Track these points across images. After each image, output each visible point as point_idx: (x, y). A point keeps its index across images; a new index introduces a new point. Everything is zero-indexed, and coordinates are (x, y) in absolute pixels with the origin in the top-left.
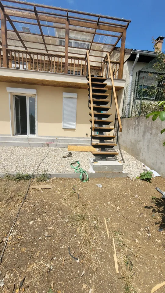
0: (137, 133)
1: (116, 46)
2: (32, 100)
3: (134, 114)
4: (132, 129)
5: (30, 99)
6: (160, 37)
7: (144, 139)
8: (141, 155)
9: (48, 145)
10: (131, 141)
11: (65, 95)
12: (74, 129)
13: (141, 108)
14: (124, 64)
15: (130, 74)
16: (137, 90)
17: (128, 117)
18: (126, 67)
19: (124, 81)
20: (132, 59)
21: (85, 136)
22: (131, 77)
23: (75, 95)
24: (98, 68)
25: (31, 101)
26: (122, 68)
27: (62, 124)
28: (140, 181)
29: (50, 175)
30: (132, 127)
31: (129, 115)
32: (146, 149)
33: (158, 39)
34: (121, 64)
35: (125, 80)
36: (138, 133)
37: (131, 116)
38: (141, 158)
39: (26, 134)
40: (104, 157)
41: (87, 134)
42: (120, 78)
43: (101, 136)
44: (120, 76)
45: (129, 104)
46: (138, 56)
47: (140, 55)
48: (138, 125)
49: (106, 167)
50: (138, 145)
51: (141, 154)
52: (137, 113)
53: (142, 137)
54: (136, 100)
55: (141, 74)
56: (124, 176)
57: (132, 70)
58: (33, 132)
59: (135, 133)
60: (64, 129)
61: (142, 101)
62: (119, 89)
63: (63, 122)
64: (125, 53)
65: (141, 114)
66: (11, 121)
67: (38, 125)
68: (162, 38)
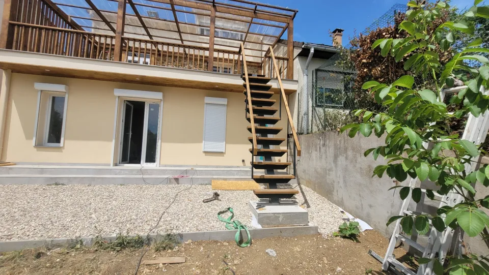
0: (324, 157)
1: (281, 38)
2: (155, 107)
3: (315, 129)
4: (316, 150)
5: (151, 106)
6: (337, 30)
7: (336, 166)
8: (335, 193)
9: (177, 180)
10: (316, 171)
11: (208, 100)
12: (222, 153)
13: (326, 120)
14: (293, 60)
15: (303, 73)
16: (316, 94)
17: (308, 133)
18: (297, 64)
19: (296, 83)
20: (304, 53)
21: (241, 164)
22: (306, 77)
23: (224, 101)
24: (256, 65)
25: (152, 109)
26: (291, 66)
27: (202, 144)
28: (340, 241)
29: (181, 236)
30: (316, 147)
31: (308, 130)
32: (341, 184)
33: (334, 32)
34: (290, 60)
35: (297, 81)
36: (326, 157)
37: (312, 131)
38: (335, 198)
39: (139, 162)
40: (275, 199)
41: (243, 161)
42: (290, 78)
43: (268, 162)
44: (290, 75)
45: (307, 114)
46: (312, 51)
47: (316, 50)
48: (324, 145)
49: (281, 215)
50: (328, 176)
51: (335, 191)
52: (320, 127)
53: (332, 163)
54: (317, 109)
55: (319, 73)
56: (312, 232)
57: (305, 67)
58: (151, 158)
59: (321, 158)
60: (205, 152)
61: (326, 109)
62: (290, 93)
63: (203, 142)
64: (294, 47)
65: (327, 129)
66: (114, 141)
67: (162, 147)
68: (340, 31)
